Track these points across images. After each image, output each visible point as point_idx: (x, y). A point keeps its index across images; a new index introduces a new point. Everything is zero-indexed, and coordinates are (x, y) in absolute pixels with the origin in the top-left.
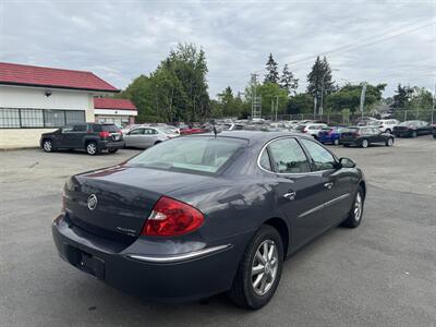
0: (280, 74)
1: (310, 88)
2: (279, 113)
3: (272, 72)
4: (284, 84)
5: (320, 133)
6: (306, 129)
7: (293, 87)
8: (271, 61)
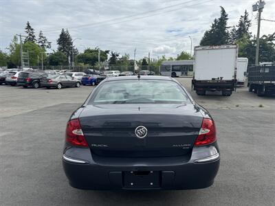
0: (37, 37)
1: (60, 49)
2: (44, 65)
3: (30, 35)
4: (41, 44)
5: (83, 78)
6: (73, 76)
7: (48, 47)
8: (29, 27)
